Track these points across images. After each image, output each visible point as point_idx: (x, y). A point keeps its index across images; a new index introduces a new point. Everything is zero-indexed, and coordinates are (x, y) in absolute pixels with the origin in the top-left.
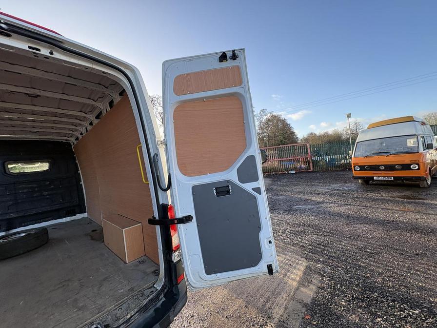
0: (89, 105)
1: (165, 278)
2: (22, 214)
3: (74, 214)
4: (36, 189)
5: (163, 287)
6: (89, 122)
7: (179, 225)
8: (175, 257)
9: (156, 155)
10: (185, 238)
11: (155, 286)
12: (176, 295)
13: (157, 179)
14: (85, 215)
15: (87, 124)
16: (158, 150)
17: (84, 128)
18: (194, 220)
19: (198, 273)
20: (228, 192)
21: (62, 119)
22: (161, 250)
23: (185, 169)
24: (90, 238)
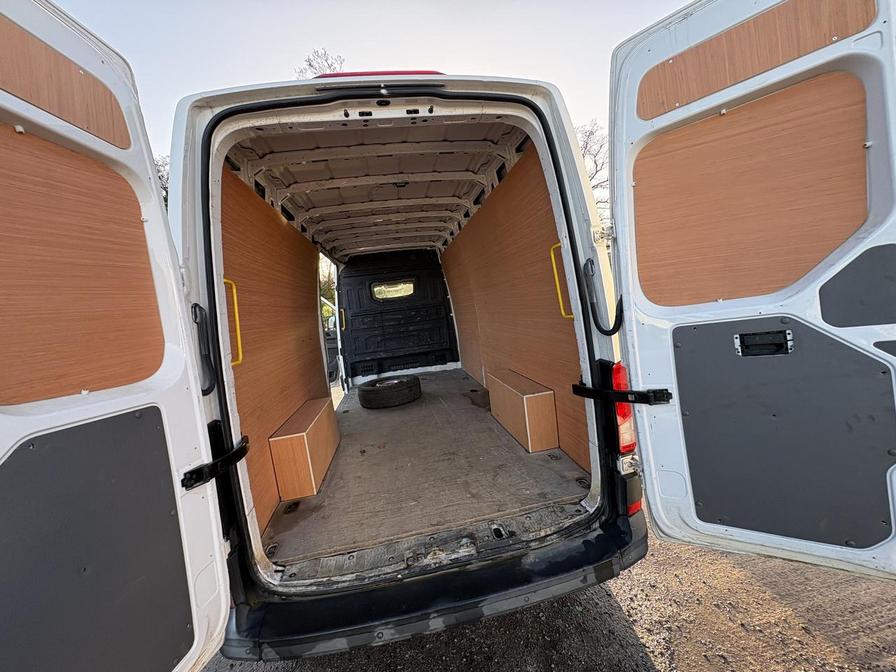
0: (465, 182)
1: (603, 498)
2: (390, 355)
3: (444, 362)
4: (402, 322)
5: (599, 512)
6: (463, 212)
7: (637, 406)
8: (624, 465)
9: (591, 262)
10: (651, 434)
11: (582, 503)
12: (624, 533)
13: (591, 310)
14: (458, 365)
15: (459, 216)
16: (593, 249)
17: (456, 223)
18: (675, 400)
19: (679, 509)
20: (780, 347)
21: (429, 214)
22: (594, 444)
23: (657, 290)
24: (470, 402)
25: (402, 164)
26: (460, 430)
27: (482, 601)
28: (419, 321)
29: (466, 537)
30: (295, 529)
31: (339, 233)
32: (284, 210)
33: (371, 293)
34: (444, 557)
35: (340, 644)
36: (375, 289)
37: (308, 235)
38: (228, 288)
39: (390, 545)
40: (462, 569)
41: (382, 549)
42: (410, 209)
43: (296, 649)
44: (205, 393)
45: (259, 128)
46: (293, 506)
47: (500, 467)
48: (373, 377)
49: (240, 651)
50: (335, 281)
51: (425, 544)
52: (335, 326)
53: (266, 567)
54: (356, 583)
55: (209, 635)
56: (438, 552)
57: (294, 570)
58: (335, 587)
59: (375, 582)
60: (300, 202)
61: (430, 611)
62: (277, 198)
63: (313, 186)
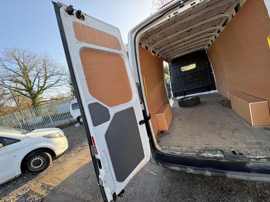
0: (218, 19)
4: (192, 78)
14: (216, 91)
15: (215, 33)
17: (214, 37)
21: (202, 37)
24: (222, 105)
25: (190, 23)
26: (217, 115)
27: (227, 172)
28: (198, 77)
29: (220, 151)
30: (163, 138)
31: (169, 53)
32: (153, 51)
33: (180, 70)
34: (210, 155)
35: (177, 168)
36: (181, 68)
37: (160, 57)
38: (143, 77)
39: (191, 147)
40: (218, 160)
41: (188, 148)
42: (194, 37)
43: (166, 166)
44: (141, 103)
45: (146, 32)
46: (162, 132)
47: (236, 130)
48: (182, 97)
49: (154, 162)
50: (168, 68)
51: (203, 150)
52: (169, 82)
53: (157, 145)
54: (181, 155)
55: (147, 157)
56: (208, 153)
57: (164, 147)
58: (175, 154)
59: (186, 156)
60: (157, 48)
61: (206, 169)
62: (151, 49)
63: (160, 42)
